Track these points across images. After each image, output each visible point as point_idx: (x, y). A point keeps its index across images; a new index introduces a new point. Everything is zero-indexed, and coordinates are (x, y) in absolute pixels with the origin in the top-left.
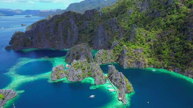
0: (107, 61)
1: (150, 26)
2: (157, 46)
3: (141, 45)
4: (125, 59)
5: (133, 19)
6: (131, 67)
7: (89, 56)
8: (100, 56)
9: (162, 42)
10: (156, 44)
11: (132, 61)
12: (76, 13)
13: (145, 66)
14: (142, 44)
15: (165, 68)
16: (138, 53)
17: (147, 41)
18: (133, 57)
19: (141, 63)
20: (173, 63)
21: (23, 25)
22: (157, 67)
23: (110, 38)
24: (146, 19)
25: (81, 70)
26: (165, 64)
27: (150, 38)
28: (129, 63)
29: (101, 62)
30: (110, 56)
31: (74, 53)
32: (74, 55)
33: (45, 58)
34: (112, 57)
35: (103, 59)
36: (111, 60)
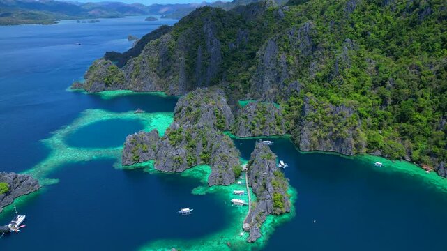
0: (264, 131)
1: (399, 44)
2: (401, 98)
3: (356, 94)
4: (306, 128)
5: (357, 26)
6: (321, 148)
7: (223, 116)
8: (248, 116)
9: (420, 89)
10: (399, 94)
11: (323, 135)
12: (224, 11)
13: (358, 150)
14: (360, 91)
15: (412, 161)
16: (342, 115)
17: (375, 86)
18: (326, 124)
19: (346, 141)
20: (435, 149)
21: (131, 37)
22: (390, 157)
23: (291, 72)
24: (394, 24)
25: (185, 147)
26: (417, 149)
27: (386, 76)
28: (315, 139)
29: (250, 131)
30: (273, 119)
31: (190, 106)
32: (190, 110)
33: (137, 112)
34: (280, 122)
35: (256, 125)
36: (275, 129)
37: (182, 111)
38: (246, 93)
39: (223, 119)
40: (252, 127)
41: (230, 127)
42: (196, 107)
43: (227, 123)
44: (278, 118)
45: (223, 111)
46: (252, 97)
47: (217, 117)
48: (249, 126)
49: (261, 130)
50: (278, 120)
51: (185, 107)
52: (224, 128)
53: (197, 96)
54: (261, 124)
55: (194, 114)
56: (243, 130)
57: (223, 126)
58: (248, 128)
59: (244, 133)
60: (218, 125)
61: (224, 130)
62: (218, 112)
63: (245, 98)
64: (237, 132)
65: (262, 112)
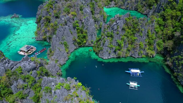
0: (133, 52)
7: (84, 30)
8: (114, 35)
29: (115, 52)
30: (145, 37)
31: (48, 16)
32: (48, 21)
33: (13, 17)
34: (152, 41)
35: (123, 45)
36: (146, 50)
37: (42, 21)
38: (111, 1)
39: (85, 35)
40: (118, 47)
41: (92, 42)
42: (55, 18)
43: (89, 38)
44: (150, 36)
45: (85, 24)
46: (116, 4)
47: (77, 32)
48: (114, 47)
49: (129, 50)
50: (151, 39)
51: (44, 17)
52: (85, 43)
53: (57, 5)
54: (129, 44)
55: (53, 26)
56: (107, 51)
57: (85, 42)
58: (112, 48)
59: (107, 54)
60: (79, 41)
61: (86, 45)
62: (78, 25)
63: (110, 5)
64: (100, 52)
65: (132, 29)
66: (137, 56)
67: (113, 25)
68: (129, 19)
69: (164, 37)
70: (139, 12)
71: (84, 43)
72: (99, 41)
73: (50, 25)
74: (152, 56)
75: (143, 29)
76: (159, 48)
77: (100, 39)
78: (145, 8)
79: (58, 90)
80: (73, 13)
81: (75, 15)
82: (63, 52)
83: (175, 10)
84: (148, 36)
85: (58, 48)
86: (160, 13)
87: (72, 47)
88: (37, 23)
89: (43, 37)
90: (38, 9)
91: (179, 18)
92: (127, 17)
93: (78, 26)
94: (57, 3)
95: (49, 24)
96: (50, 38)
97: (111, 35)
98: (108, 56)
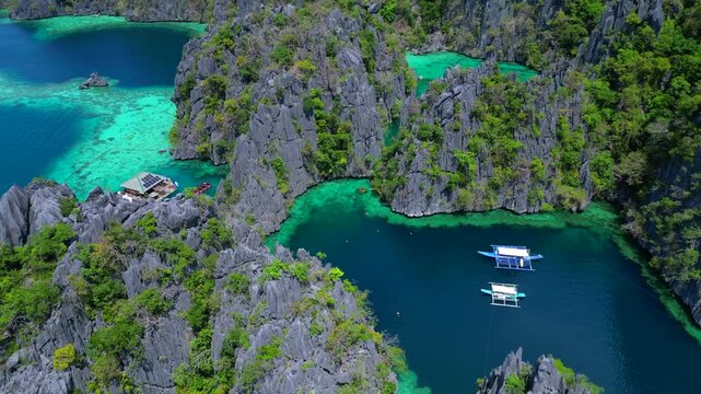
0: (508, 193)
7: (342, 122)
8: (443, 132)
29: (448, 192)
30: (550, 143)
31: (218, 77)
32: (219, 90)
33: (87, 85)
34: (575, 156)
35: (473, 167)
36: (553, 185)
37: (195, 94)
38: (432, 30)
39: (343, 136)
40: (456, 176)
41: (367, 163)
42: (243, 81)
43: (356, 148)
44: (567, 140)
45: (343, 102)
46: (447, 43)
47: (317, 127)
48: (443, 175)
49: (496, 187)
50: (569, 147)
51: (202, 78)
52: (344, 167)
53: (249, 38)
54: (494, 165)
55: (234, 109)
56: (421, 189)
57: (343, 160)
58: (439, 179)
59: (422, 198)
60: (323, 157)
61: (347, 174)
62: (322, 105)
63: (426, 46)
64: (396, 194)
65: (504, 116)
66: (524, 206)
67: (440, 100)
68: (492, 80)
69: (614, 141)
70: (531, 67)
71: (340, 166)
72: (394, 155)
73: (226, 106)
74: (574, 209)
75: (542, 113)
76: (598, 181)
77: (397, 150)
78: (551, 53)
79: (273, 283)
80: (305, 64)
81: (311, 72)
82: (271, 192)
83: (650, 54)
84: (560, 137)
85: (253, 177)
86: (601, 62)
87: (300, 178)
88: (176, 100)
89: (199, 148)
90: (185, 54)
91: (665, 79)
92: (489, 76)
93: (319, 108)
94: (248, 30)
95: (220, 102)
96: (222, 151)
97: (434, 133)
98: (424, 205)
